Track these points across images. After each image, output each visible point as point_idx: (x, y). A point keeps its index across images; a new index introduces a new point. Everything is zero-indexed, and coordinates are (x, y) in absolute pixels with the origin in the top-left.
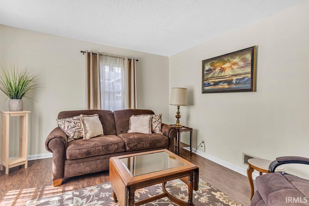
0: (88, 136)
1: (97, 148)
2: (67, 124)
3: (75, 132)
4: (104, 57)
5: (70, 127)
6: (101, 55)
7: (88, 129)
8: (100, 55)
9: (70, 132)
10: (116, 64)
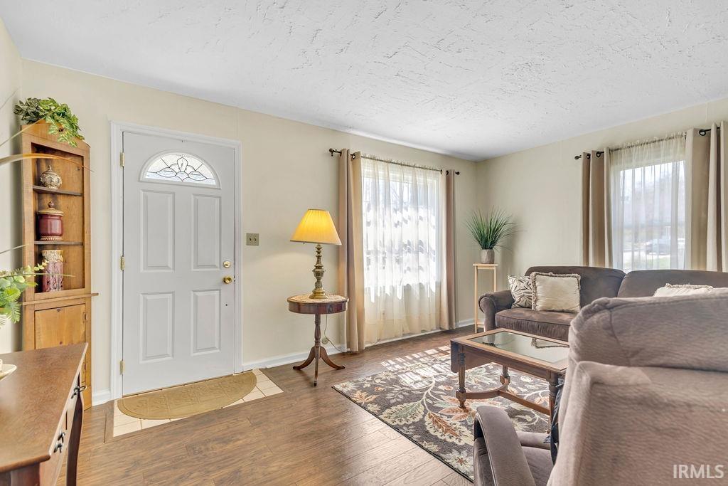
0: (539, 306)
1: (530, 322)
2: (516, 284)
3: (522, 297)
4: (624, 153)
5: (518, 288)
6: (618, 149)
7: (539, 294)
8: (611, 151)
9: (516, 296)
10: (658, 156)
